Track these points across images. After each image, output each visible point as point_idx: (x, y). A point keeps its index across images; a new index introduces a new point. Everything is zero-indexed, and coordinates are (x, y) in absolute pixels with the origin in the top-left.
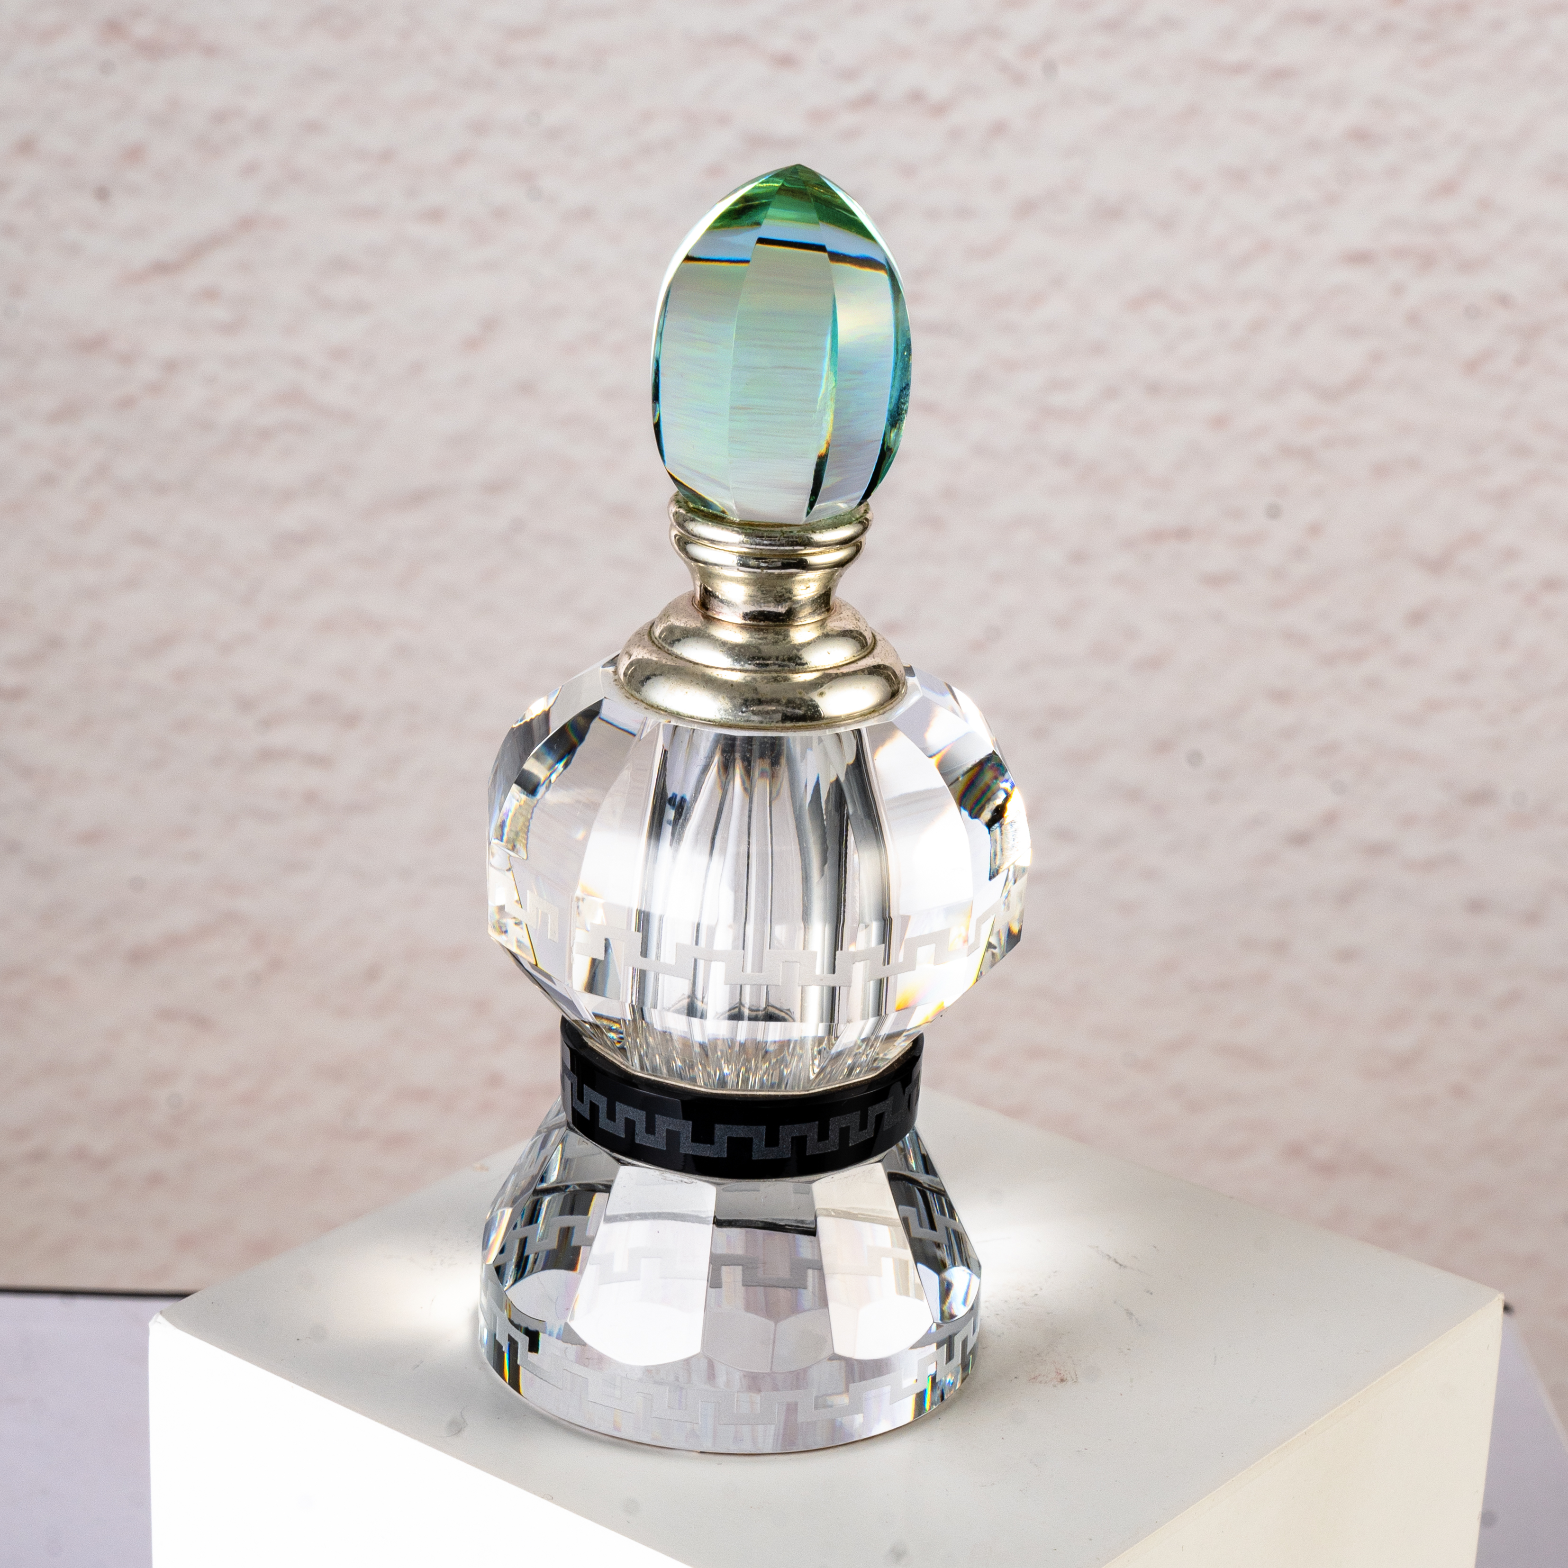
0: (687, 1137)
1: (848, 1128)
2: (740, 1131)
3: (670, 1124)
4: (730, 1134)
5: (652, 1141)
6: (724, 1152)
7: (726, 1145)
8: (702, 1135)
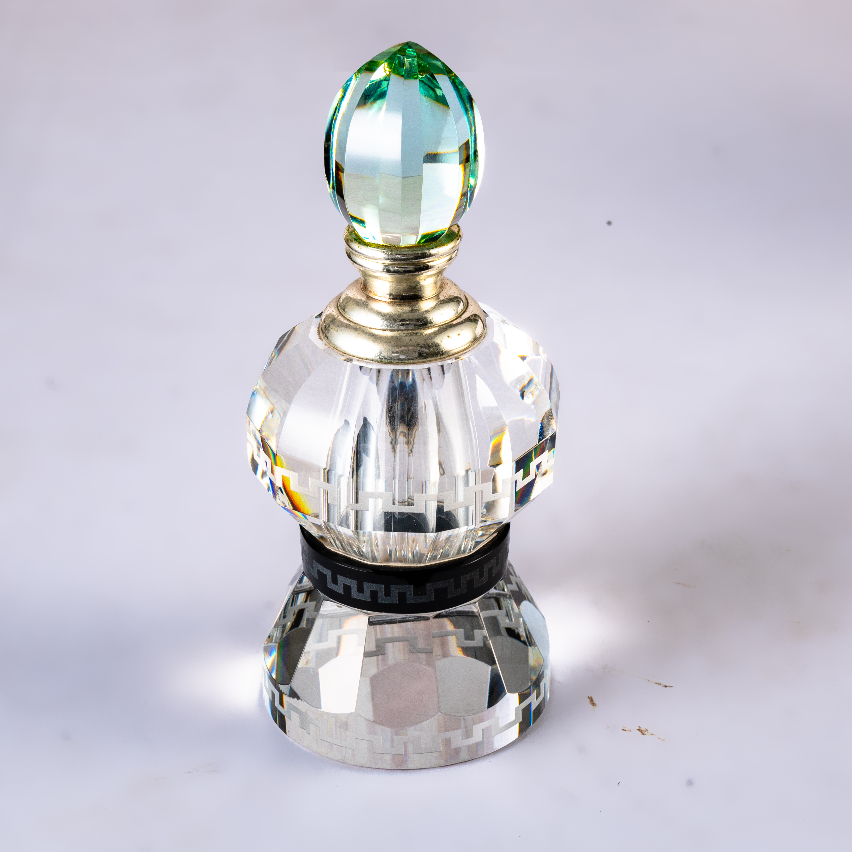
0: (411, 594)
1: (491, 568)
2: (440, 585)
3: (400, 589)
4: (435, 587)
5: (389, 600)
6: (432, 598)
7: (433, 594)
8: (419, 590)
